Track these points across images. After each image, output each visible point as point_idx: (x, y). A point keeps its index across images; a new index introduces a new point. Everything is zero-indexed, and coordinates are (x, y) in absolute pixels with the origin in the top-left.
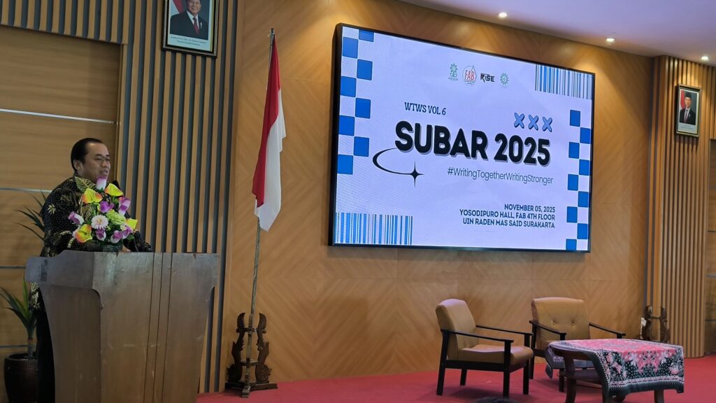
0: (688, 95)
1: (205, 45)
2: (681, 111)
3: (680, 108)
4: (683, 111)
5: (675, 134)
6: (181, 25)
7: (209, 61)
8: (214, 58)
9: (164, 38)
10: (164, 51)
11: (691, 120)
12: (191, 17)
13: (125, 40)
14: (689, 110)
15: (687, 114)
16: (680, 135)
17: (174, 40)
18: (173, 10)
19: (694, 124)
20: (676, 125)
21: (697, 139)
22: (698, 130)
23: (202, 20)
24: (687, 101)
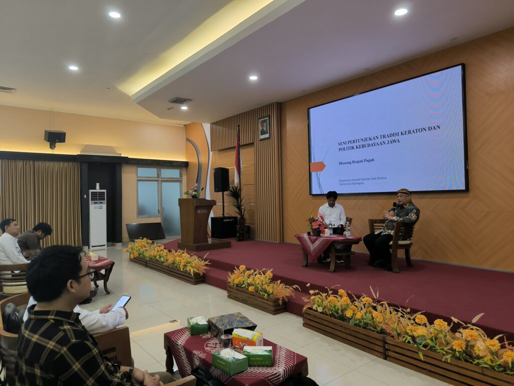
1: (267, 136)
6: (263, 133)
8: (270, 138)
10: (260, 141)
12: (264, 128)
23: (267, 128)
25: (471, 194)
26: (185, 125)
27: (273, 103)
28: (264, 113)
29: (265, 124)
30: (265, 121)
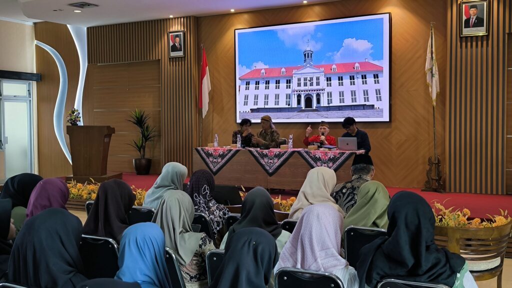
0: (472, 7)
1: (181, 54)
2: (466, 20)
3: (464, 18)
4: (467, 21)
5: (461, 38)
6: (174, 49)
7: (183, 58)
8: (185, 57)
9: (169, 54)
10: (170, 58)
11: (479, 23)
12: (176, 44)
13: (160, 58)
14: (475, 17)
15: (473, 19)
16: (467, 37)
17: (173, 54)
18: (171, 44)
20: (461, 31)
21: (488, 36)
22: (488, 30)
23: (180, 45)
24: (472, 11)
25: (393, 124)
26: (35, 24)
27: (190, 17)
28: (177, 27)
29: (178, 39)
30: (177, 36)
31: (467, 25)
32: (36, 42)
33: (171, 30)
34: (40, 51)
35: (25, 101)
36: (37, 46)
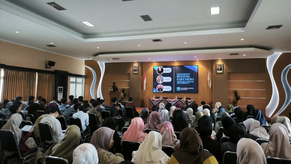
0: (219, 65)
1: (137, 72)
3: (217, 68)
4: (218, 69)
5: (216, 73)
6: (135, 71)
7: (137, 74)
11: (221, 69)
13: (130, 73)
15: (219, 69)
16: (218, 73)
19: (221, 70)
20: (216, 71)
21: (223, 73)
22: (223, 71)
23: (137, 70)
24: (219, 67)
25: (199, 94)
26: (85, 60)
27: (140, 62)
28: (136, 65)
29: (136, 68)
30: (136, 67)
31: (218, 70)
32: (85, 66)
33: (134, 65)
34: (86, 69)
35: (81, 84)
36: (85, 67)
